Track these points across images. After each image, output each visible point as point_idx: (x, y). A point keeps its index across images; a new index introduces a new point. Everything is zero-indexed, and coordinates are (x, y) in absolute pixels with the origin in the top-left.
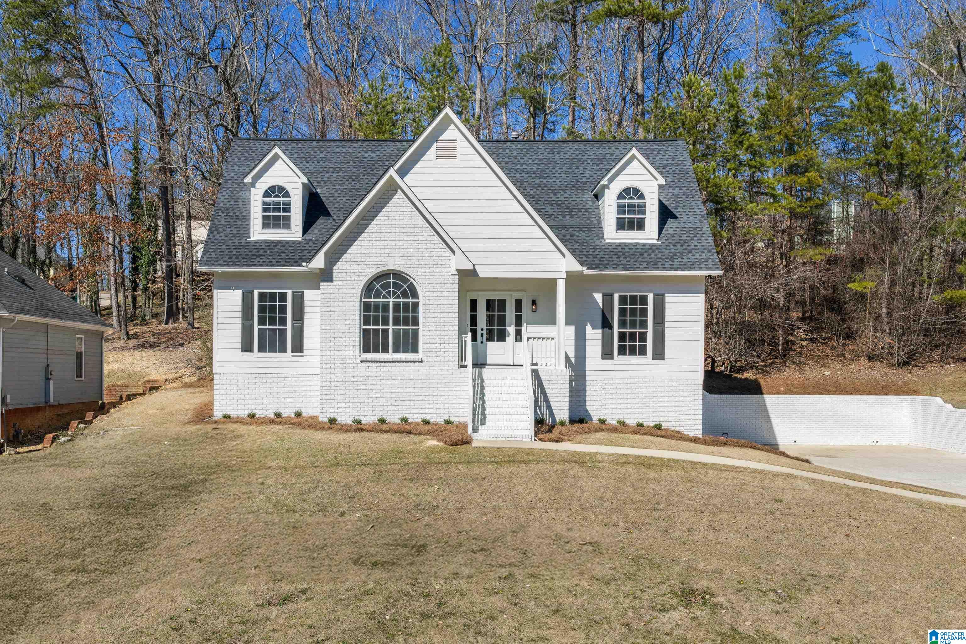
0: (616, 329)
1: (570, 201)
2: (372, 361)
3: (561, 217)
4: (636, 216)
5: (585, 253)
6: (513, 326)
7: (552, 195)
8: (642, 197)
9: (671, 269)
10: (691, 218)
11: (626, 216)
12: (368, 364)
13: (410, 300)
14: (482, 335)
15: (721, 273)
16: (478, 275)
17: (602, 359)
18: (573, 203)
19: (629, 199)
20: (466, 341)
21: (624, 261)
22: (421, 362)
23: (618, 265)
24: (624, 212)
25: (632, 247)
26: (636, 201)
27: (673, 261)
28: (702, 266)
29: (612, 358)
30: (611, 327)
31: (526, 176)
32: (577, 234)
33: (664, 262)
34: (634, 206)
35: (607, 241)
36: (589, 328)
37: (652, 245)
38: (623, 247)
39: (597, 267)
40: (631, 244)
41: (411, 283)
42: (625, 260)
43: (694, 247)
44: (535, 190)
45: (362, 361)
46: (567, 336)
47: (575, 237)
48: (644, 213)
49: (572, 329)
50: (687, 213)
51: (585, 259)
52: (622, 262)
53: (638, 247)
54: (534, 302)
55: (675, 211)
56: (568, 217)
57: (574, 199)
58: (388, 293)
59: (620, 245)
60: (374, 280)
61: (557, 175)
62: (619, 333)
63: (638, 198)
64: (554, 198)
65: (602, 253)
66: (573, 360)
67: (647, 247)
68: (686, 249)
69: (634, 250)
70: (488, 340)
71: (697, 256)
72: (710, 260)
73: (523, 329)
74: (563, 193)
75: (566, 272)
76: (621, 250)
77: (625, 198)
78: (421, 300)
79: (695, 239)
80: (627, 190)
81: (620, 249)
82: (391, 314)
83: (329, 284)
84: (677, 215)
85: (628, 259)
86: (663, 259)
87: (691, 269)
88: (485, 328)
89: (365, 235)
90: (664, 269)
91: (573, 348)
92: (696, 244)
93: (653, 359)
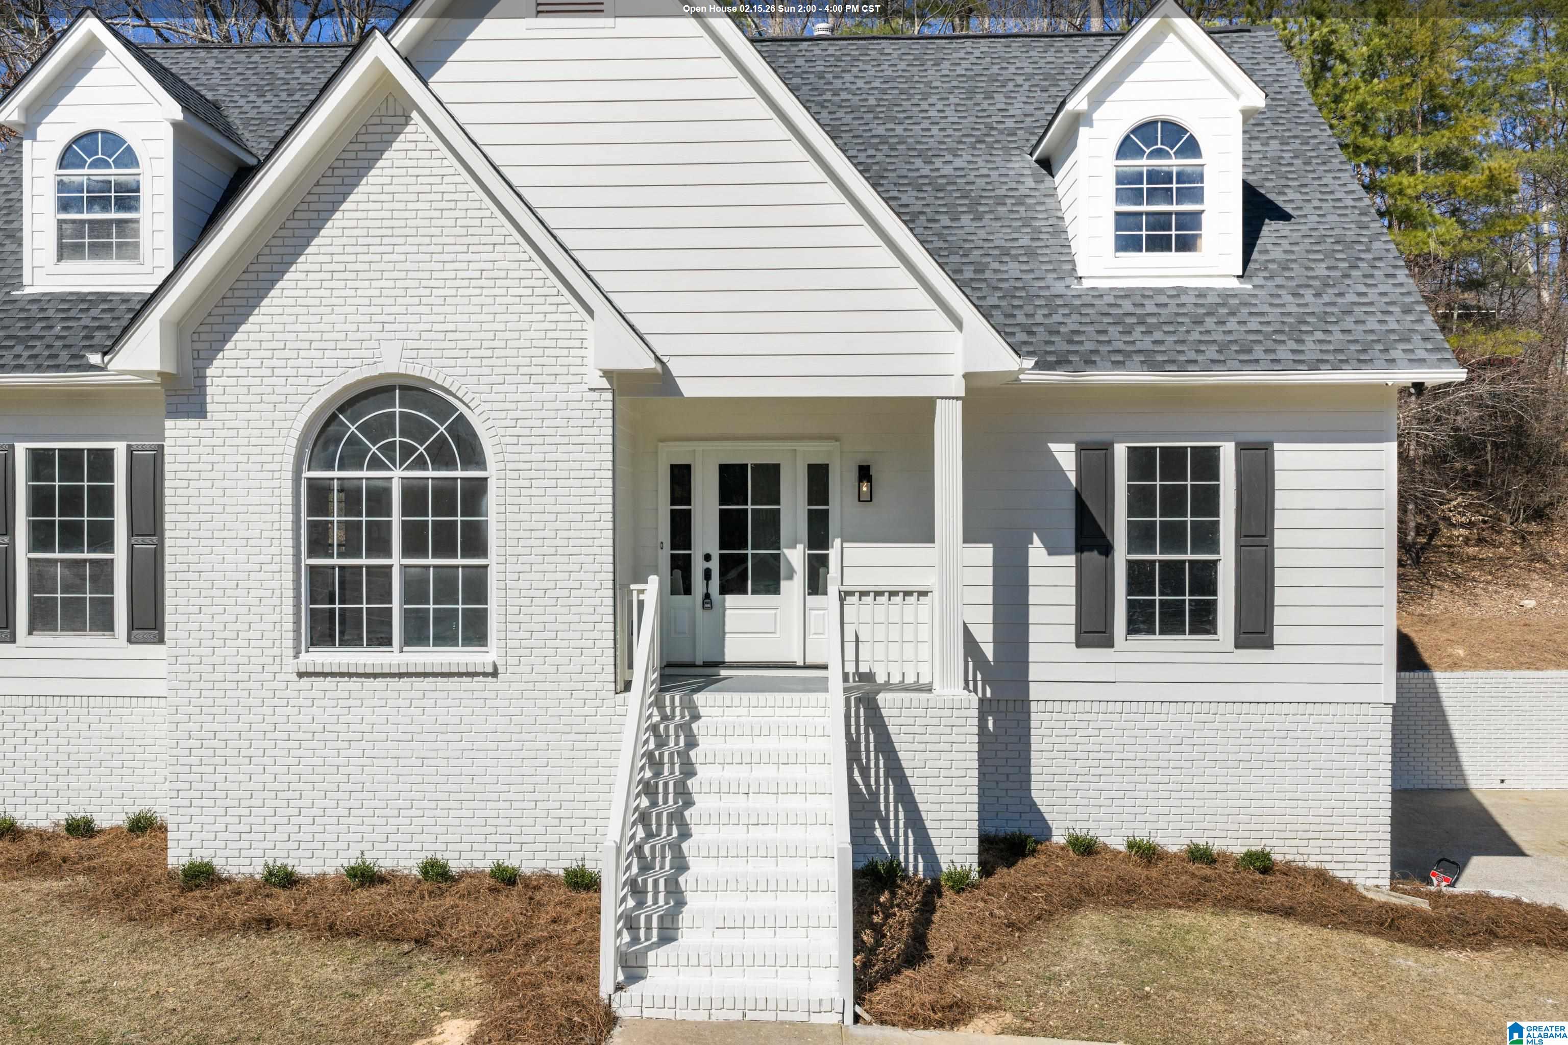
0: (1121, 555)
1: (971, 178)
2: (333, 675)
3: (945, 221)
4: (1174, 208)
5: (1021, 318)
6: (800, 547)
7: (918, 163)
8: (1192, 148)
9: (1298, 364)
10: (1330, 218)
11: (1145, 208)
12: (319, 683)
13: (459, 474)
14: (707, 574)
15: (1460, 375)
16: (677, 392)
17: (1080, 644)
18: (981, 182)
19: (1152, 155)
20: (641, 604)
21: (1146, 343)
22: (495, 674)
23: (1128, 354)
24: (1136, 195)
25: (1163, 299)
26: (1173, 163)
27: (1300, 341)
28: (1394, 354)
29: (1109, 643)
30: (1107, 549)
31: (848, 119)
32: (996, 266)
33: (1270, 344)
34: (1168, 178)
35: (1087, 284)
36: (1037, 553)
37: (1226, 295)
38: (1139, 300)
39: (1062, 362)
40: (1160, 291)
41: (461, 417)
42: (1148, 339)
43: (1356, 299)
44: (871, 152)
45: (301, 675)
46: (970, 576)
47: (988, 275)
48: (1197, 195)
49: (985, 553)
50: (1316, 203)
51: (1022, 337)
52: (1139, 346)
53: (1184, 299)
54: (864, 473)
55: (1279, 200)
56: (966, 220)
57: (984, 171)
58: (388, 449)
59: (1127, 293)
60: (342, 409)
61: (933, 113)
62: (1130, 563)
63: (1180, 153)
64: (926, 171)
65: (1075, 317)
66: (988, 651)
67: (1211, 299)
68: (1333, 304)
69: (1172, 309)
70: (725, 590)
71: (1372, 324)
72: (1416, 337)
73: (833, 554)
74: (949, 158)
75: (966, 376)
76: (1131, 309)
77: (1140, 153)
78: (492, 472)
79: (1354, 273)
80: (1145, 130)
81: (1127, 305)
82: (396, 519)
83: (192, 423)
84: (1288, 208)
85: (1158, 335)
86: (1267, 335)
87: (1362, 363)
88: (716, 553)
89: (305, 262)
90: (1276, 365)
91: (988, 614)
92: (1362, 289)
93: (1237, 646)
